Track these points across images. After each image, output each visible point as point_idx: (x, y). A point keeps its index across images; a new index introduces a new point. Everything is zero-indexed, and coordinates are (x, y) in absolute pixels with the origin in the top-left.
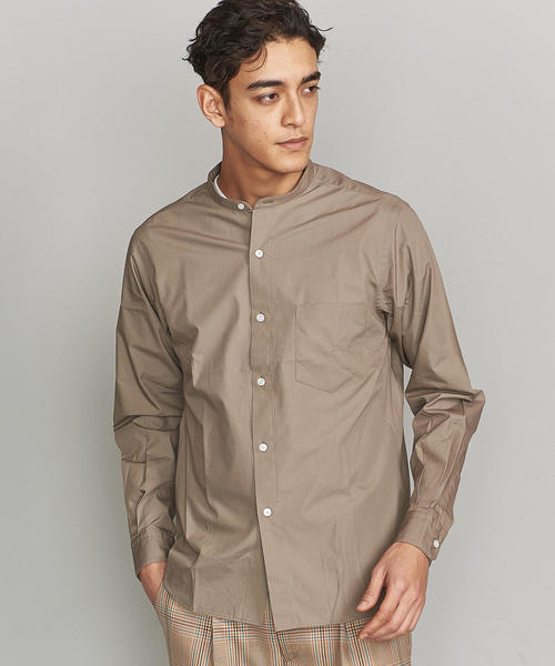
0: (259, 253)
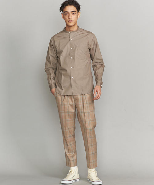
0: (71, 39)
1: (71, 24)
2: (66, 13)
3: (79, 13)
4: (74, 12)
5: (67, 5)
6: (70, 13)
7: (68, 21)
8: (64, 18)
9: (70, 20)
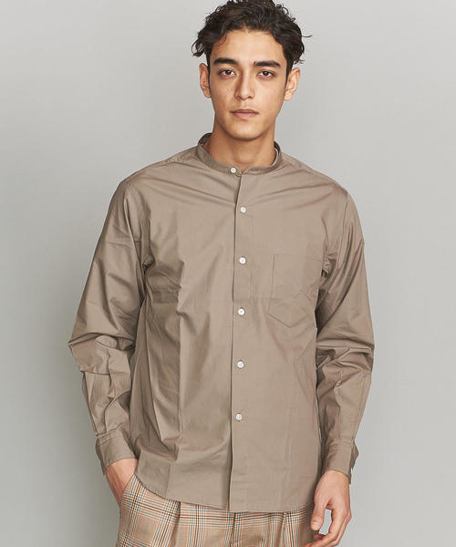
0: (243, 210)
1: (246, 128)
2: (226, 66)
3: (293, 76)
4: (267, 68)
5: (234, 26)
6: (247, 72)
7: (234, 113)
8: (210, 90)
9: (245, 105)
